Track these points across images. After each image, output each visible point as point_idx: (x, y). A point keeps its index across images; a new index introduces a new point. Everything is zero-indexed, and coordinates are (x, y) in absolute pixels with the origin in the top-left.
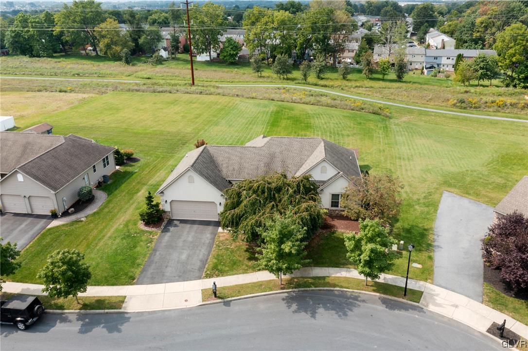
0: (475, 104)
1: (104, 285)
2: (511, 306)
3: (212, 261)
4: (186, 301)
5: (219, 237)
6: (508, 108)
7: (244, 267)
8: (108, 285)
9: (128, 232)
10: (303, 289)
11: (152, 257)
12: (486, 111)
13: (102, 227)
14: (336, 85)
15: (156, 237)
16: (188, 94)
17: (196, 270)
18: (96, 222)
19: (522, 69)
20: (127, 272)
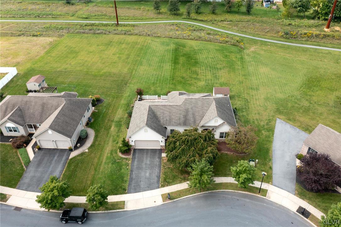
0: (294, 35)
1: (111, 195)
2: (308, 196)
3: (162, 176)
4: (155, 202)
5: (163, 160)
6: (314, 38)
7: (179, 179)
8: (114, 195)
9: (114, 159)
10: (210, 191)
11: (131, 176)
12: (301, 40)
13: (99, 156)
14: (209, 20)
15: (130, 162)
16: (117, 35)
17: (156, 183)
18: (94, 152)
19: (324, 8)
20: (121, 186)
